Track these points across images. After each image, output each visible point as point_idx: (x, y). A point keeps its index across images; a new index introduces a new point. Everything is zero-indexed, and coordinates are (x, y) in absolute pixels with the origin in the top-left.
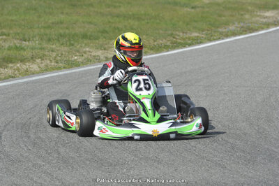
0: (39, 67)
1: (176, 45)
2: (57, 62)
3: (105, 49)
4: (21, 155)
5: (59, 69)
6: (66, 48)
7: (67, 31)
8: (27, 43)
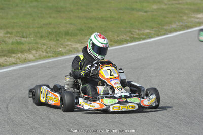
0: (34, 56)
1: (133, 39)
2: (47, 53)
3: (82, 43)
4: (23, 121)
5: (49, 57)
6: (54, 43)
7: (54, 30)
8: (25, 39)
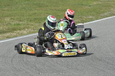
0: (27, 32)
1: (83, 22)
2: (34, 30)
4: (21, 68)
6: (38, 24)
8: (22, 22)
